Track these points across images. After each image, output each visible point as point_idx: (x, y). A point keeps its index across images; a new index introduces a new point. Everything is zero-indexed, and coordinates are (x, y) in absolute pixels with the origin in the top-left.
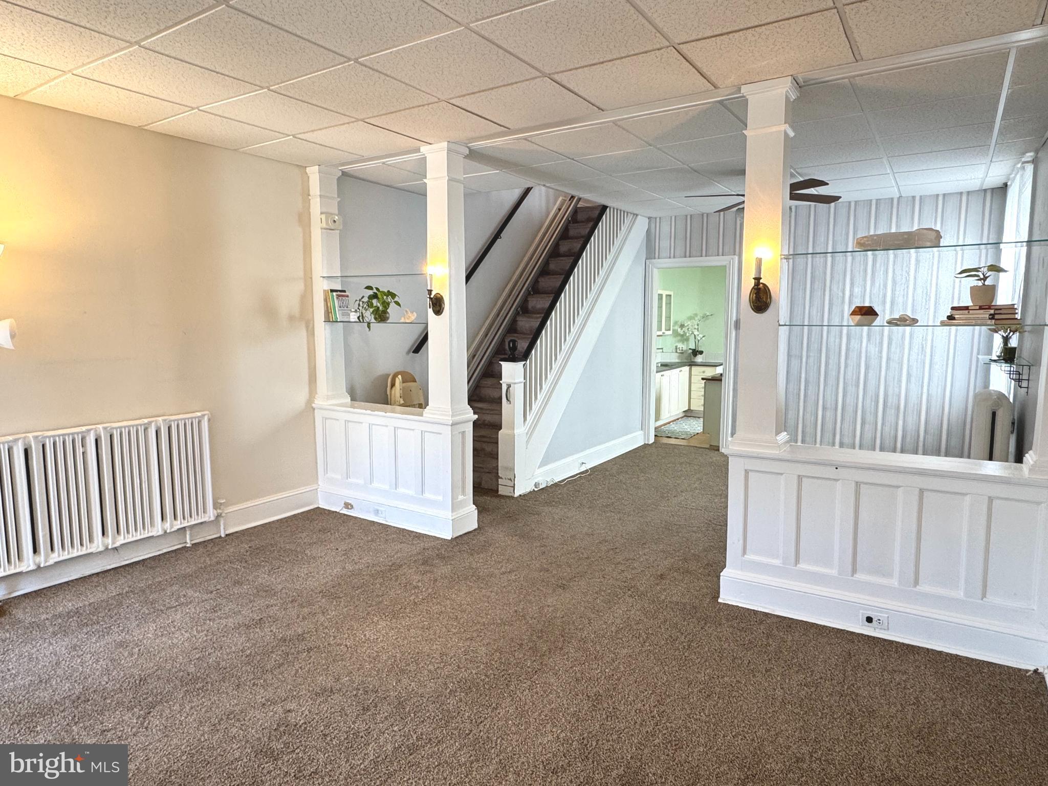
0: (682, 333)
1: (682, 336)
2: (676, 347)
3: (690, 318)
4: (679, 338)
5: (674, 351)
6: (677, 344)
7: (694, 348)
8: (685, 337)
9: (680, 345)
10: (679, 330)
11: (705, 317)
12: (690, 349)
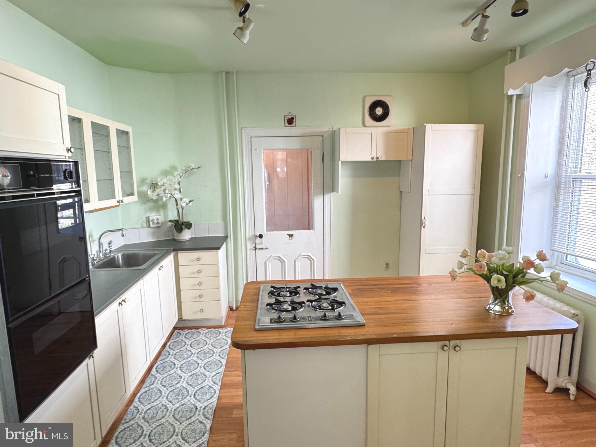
0: (155, 198)
1: (156, 201)
2: (148, 218)
3: (166, 173)
4: (151, 204)
5: (145, 225)
6: (148, 214)
7: (177, 218)
8: (160, 203)
9: (154, 216)
10: (150, 192)
11: (188, 171)
12: (170, 221)
